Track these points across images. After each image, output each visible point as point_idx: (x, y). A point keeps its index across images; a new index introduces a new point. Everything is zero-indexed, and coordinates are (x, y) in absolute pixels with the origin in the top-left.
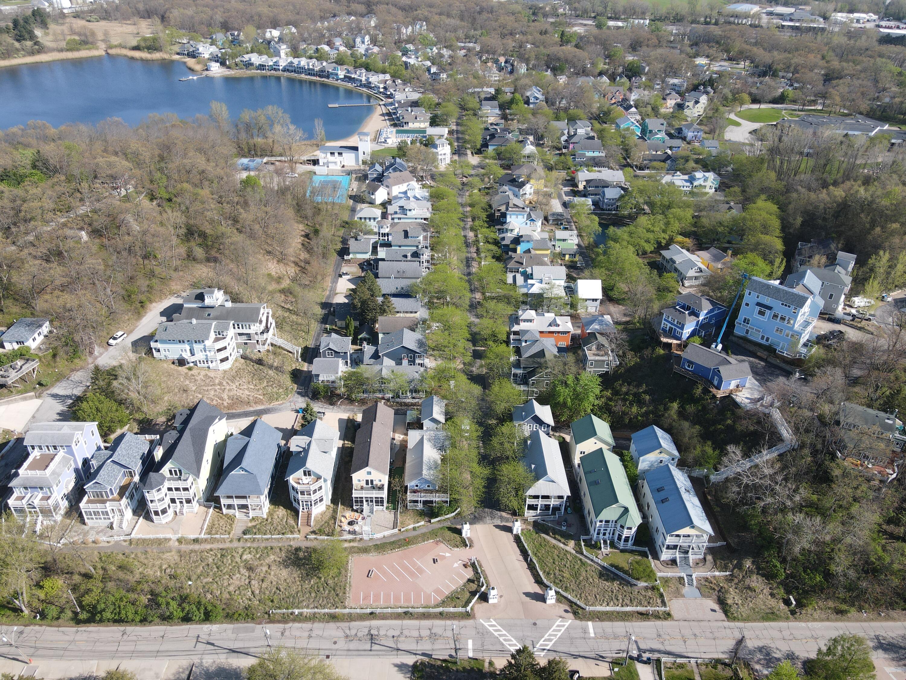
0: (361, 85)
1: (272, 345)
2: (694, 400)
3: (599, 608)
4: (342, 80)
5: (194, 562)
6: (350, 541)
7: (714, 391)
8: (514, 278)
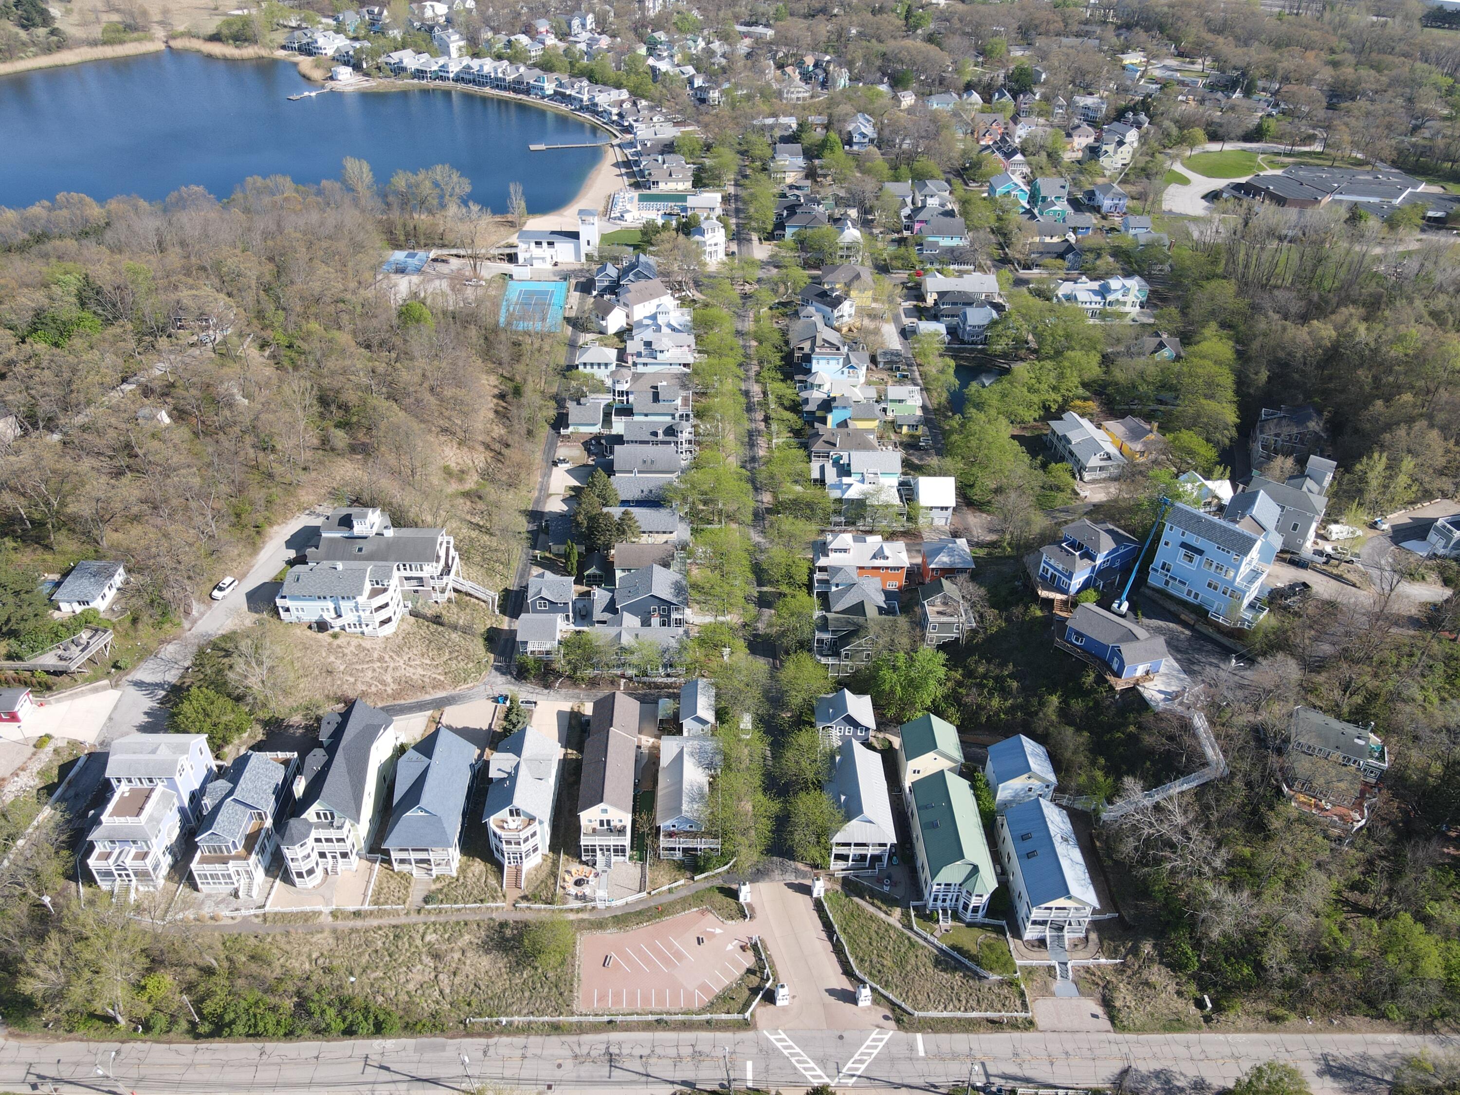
0: (581, 109)
1: (456, 590)
2: (1083, 693)
3: (933, 1014)
4: (551, 98)
5: (357, 947)
6: (578, 911)
7: (1111, 679)
8: (822, 468)
